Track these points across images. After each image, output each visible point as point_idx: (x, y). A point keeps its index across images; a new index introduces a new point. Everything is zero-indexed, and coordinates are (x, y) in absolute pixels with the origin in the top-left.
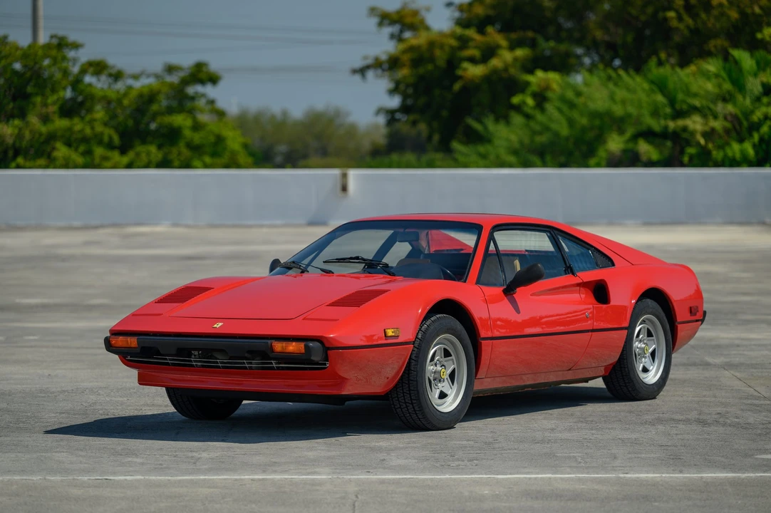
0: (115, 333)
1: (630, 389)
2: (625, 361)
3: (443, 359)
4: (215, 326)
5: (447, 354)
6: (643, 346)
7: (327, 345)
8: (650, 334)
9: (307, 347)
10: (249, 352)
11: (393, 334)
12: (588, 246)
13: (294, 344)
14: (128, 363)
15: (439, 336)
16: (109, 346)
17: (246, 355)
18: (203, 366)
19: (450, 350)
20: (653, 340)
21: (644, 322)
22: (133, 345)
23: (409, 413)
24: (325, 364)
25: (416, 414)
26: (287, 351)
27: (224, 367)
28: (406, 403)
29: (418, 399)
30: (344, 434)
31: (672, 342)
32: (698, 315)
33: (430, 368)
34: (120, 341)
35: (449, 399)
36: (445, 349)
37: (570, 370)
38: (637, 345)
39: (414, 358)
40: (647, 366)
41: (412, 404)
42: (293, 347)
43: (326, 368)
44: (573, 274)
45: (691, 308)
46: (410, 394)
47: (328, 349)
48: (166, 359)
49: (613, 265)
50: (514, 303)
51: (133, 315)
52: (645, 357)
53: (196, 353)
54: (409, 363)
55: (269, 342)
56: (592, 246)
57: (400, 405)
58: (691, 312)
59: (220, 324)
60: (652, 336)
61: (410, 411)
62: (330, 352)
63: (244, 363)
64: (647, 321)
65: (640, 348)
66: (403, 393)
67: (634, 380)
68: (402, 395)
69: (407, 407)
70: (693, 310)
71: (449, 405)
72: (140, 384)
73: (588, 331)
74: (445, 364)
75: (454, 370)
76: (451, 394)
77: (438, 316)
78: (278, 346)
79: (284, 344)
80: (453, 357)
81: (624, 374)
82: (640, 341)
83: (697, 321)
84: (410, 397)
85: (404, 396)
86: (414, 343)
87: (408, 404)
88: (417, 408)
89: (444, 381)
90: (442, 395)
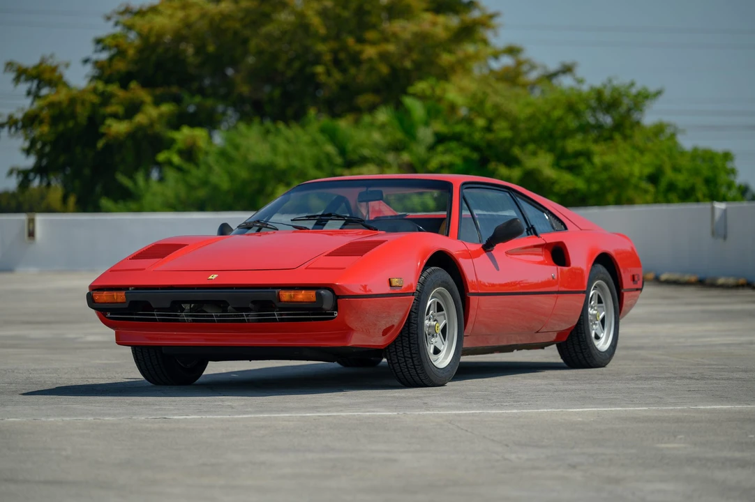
0: (95, 288)
1: (586, 356)
2: (582, 326)
3: (436, 314)
4: (210, 277)
5: (439, 308)
6: (595, 312)
7: (337, 294)
8: (600, 301)
9: (319, 296)
10: (254, 302)
11: (397, 284)
12: (543, 209)
13: (303, 292)
14: (108, 322)
15: (434, 289)
16: (91, 301)
17: (251, 305)
18: (194, 321)
19: (442, 305)
20: (603, 307)
21: (596, 287)
22: (119, 300)
23: (408, 368)
24: (333, 314)
25: (415, 369)
26: (295, 300)
27: (219, 321)
28: (405, 357)
29: (418, 353)
31: (619, 308)
32: (638, 284)
33: (427, 322)
34: (104, 297)
35: (442, 355)
36: (438, 303)
37: (538, 332)
38: (591, 311)
39: (413, 310)
40: (598, 333)
41: (412, 358)
42: (302, 296)
43: (334, 318)
44: (536, 235)
45: (633, 276)
46: (410, 348)
47: (339, 297)
48: (153, 315)
49: (566, 228)
50: (492, 259)
51: (111, 270)
52: (596, 324)
53: (187, 307)
54: (410, 315)
55: (277, 291)
56: (546, 209)
57: (398, 360)
58: (633, 280)
59: (215, 276)
60: (602, 303)
61: (409, 366)
62: (340, 301)
63: (242, 316)
64: (598, 287)
65: (593, 315)
66: (402, 347)
67: (590, 346)
68: (401, 349)
69: (405, 361)
70: (635, 278)
71: (443, 360)
72: (118, 344)
73: (554, 293)
74: (438, 318)
75: (445, 325)
76: (443, 350)
77: (433, 268)
78: (286, 295)
79: (292, 293)
80: (445, 312)
81: (581, 340)
82: (593, 307)
83: (637, 290)
84: (410, 350)
85: (403, 350)
86: (414, 294)
87: (407, 359)
88: (416, 362)
89: (437, 336)
90: (437, 351)
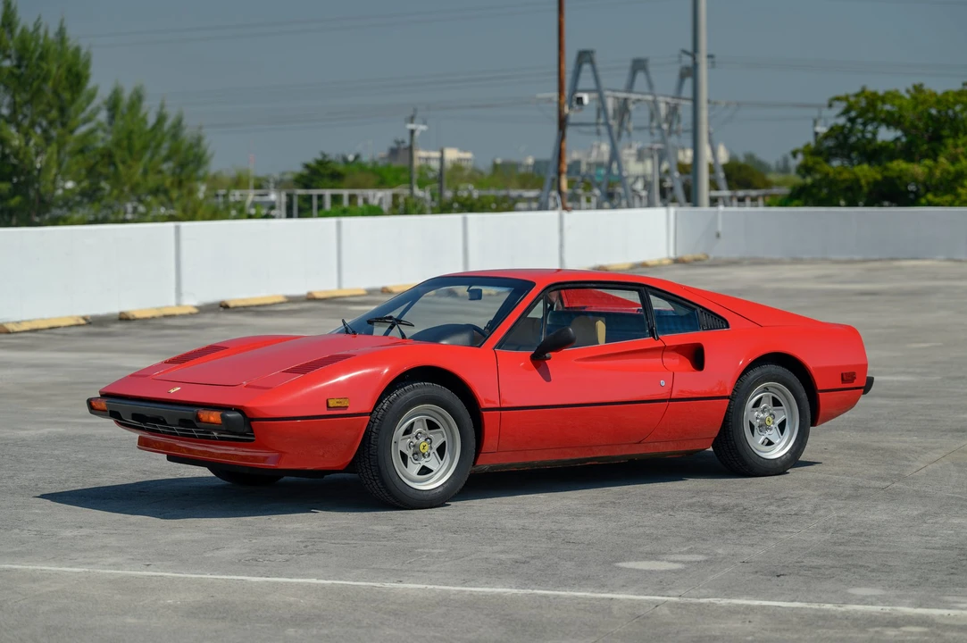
3: (428, 432)
5: (432, 425)
7: (249, 416)
8: (776, 403)
9: (224, 418)
11: (339, 405)
13: (213, 412)
15: (413, 406)
16: (91, 408)
19: (436, 422)
20: (783, 410)
21: (766, 389)
22: (106, 409)
26: (211, 420)
30: (308, 510)
32: (856, 383)
33: (403, 441)
34: (98, 404)
35: (434, 475)
36: (429, 421)
37: (640, 442)
38: (757, 415)
40: (771, 439)
42: (214, 417)
43: (255, 440)
44: (653, 337)
45: (842, 374)
47: (253, 420)
49: (728, 327)
50: (544, 370)
51: (132, 375)
52: (771, 429)
54: (366, 436)
55: (196, 410)
56: (699, 306)
58: (843, 379)
59: (177, 389)
60: (781, 405)
62: (254, 424)
64: (770, 389)
65: (762, 419)
70: (845, 377)
71: (433, 482)
72: (139, 448)
73: (665, 400)
74: (431, 437)
75: (444, 444)
76: (437, 470)
78: (203, 415)
79: (207, 413)
80: (442, 429)
82: (763, 411)
83: (856, 389)
86: (371, 414)
89: (429, 455)
90: (425, 471)
